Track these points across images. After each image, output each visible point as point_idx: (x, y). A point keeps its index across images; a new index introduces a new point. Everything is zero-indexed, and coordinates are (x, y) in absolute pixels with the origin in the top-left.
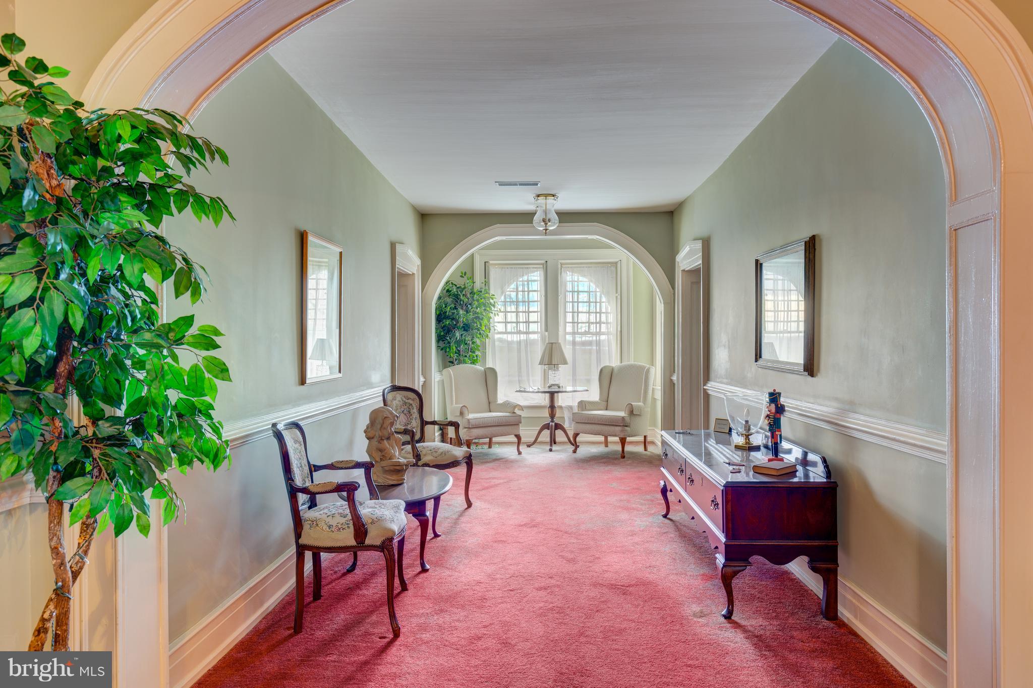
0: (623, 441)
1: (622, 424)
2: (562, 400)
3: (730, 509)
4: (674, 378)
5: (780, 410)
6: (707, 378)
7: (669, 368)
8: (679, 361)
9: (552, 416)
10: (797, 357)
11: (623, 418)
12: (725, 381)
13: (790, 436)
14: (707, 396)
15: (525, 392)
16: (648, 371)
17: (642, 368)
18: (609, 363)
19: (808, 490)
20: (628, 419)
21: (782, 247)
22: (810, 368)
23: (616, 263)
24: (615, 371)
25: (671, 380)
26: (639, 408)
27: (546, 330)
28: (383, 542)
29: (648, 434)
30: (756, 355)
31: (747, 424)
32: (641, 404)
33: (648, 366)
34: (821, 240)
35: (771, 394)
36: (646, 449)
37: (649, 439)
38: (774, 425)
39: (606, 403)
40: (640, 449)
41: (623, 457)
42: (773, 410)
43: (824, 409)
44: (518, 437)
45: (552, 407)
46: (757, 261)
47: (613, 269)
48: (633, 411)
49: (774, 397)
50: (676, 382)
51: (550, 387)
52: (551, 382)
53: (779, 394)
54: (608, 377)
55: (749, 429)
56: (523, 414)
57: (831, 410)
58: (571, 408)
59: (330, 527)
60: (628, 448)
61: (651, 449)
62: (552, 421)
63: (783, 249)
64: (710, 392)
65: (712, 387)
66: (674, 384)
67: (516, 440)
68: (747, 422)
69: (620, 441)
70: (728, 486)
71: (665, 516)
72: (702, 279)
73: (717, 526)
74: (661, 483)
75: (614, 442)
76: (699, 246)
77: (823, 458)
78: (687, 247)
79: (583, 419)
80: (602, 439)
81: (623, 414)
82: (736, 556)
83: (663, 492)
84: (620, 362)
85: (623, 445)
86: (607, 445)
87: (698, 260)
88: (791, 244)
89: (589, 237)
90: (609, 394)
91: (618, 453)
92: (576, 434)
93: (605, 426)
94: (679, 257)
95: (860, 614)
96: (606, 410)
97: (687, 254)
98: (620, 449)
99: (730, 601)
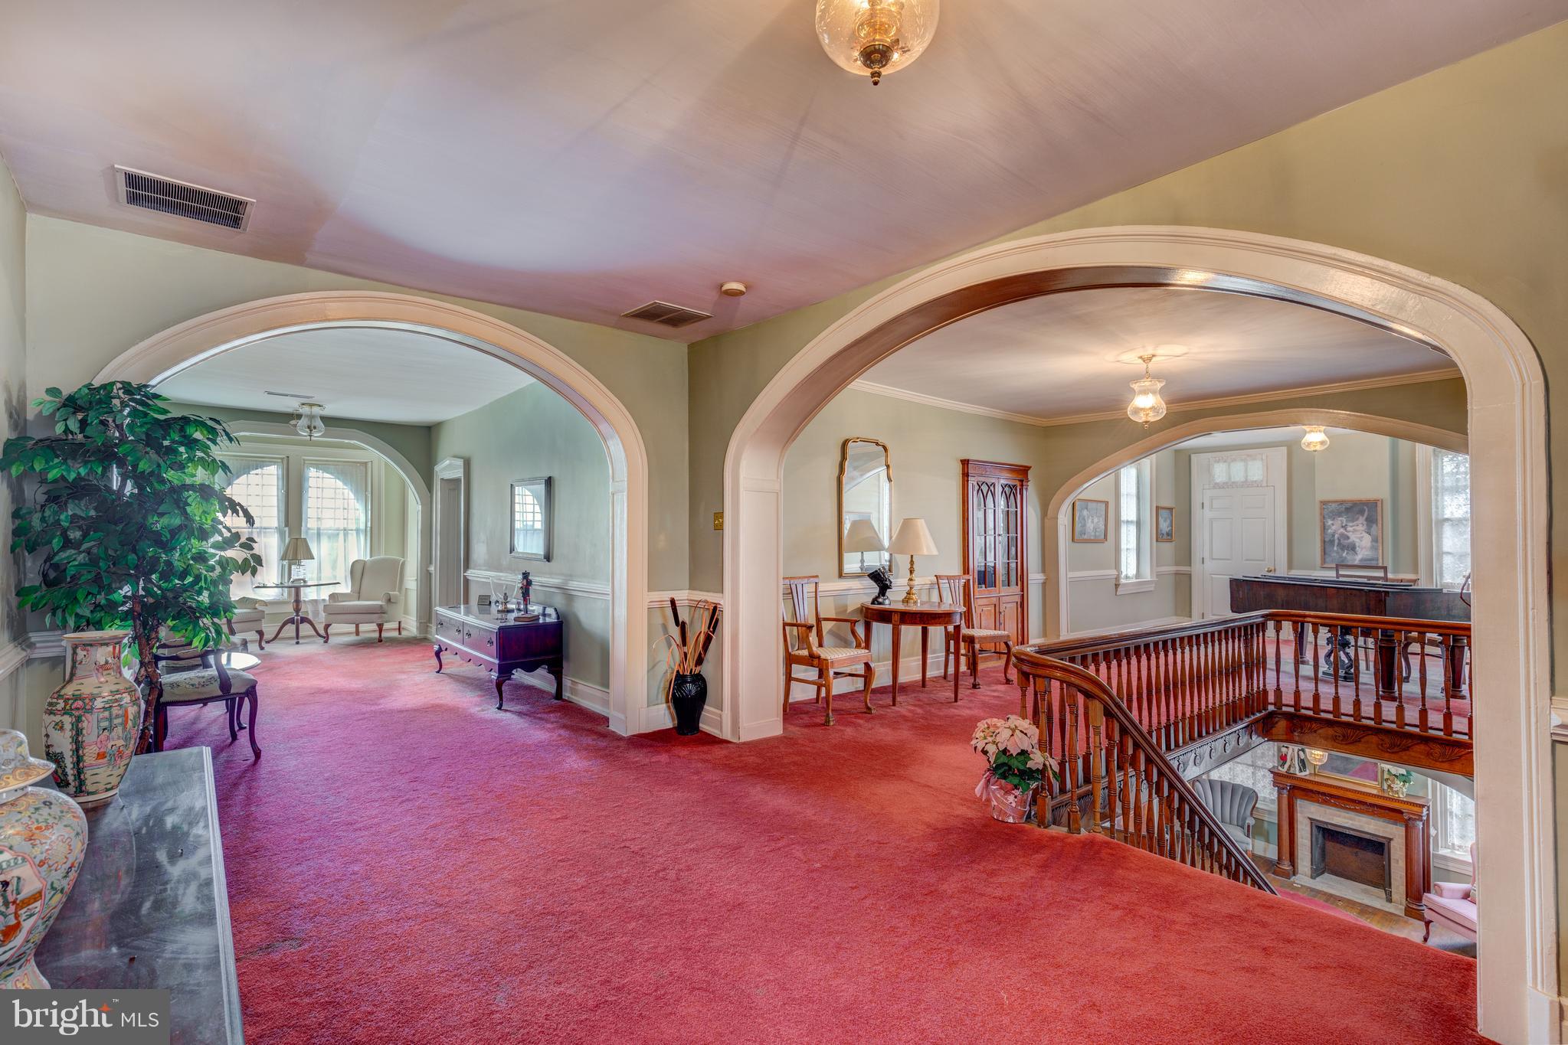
0: (380, 627)
1: (380, 611)
2: (309, 594)
3: (499, 644)
4: (432, 568)
5: (529, 583)
6: (467, 567)
7: (427, 557)
8: (437, 553)
9: (297, 610)
10: (540, 551)
11: (381, 606)
12: (483, 568)
14: (467, 581)
15: (264, 587)
16: (403, 564)
17: (395, 562)
18: (358, 557)
19: (546, 627)
20: (385, 607)
21: (529, 480)
22: (548, 558)
23: (367, 463)
24: (368, 564)
25: (428, 571)
26: (395, 596)
27: (286, 525)
28: (247, 690)
29: (403, 620)
31: (505, 596)
32: (397, 593)
33: (402, 560)
34: (555, 480)
35: (523, 574)
36: (400, 634)
37: (402, 625)
38: (525, 592)
39: (358, 593)
40: (395, 634)
42: (525, 583)
43: (556, 581)
44: (261, 633)
45: (297, 601)
46: (511, 485)
47: (364, 469)
48: (390, 599)
49: (526, 575)
50: (433, 572)
51: (293, 582)
52: (294, 577)
53: (529, 574)
54: (359, 572)
55: (507, 597)
56: (267, 610)
57: (559, 581)
58: (324, 600)
59: (193, 685)
60: (384, 635)
61: (404, 633)
62: (297, 615)
63: (532, 481)
64: (470, 578)
65: (471, 573)
66: (431, 575)
67: (257, 637)
69: (376, 628)
70: (500, 629)
71: (438, 672)
72: (461, 490)
73: (492, 657)
74: (436, 647)
75: (369, 629)
76: (460, 463)
77: (556, 610)
78: (448, 462)
79: (336, 609)
80: (352, 628)
81: (380, 603)
82: (505, 671)
83: (438, 654)
84: (371, 556)
85: (381, 631)
86: (357, 633)
87: (459, 473)
88: (536, 479)
89: (347, 441)
90: (363, 587)
91: (375, 639)
92: (327, 627)
93: (357, 616)
94: (437, 468)
95: (573, 691)
96: (359, 600)
97: (447, 468)
98: (376, 635)
99: (501, 699)
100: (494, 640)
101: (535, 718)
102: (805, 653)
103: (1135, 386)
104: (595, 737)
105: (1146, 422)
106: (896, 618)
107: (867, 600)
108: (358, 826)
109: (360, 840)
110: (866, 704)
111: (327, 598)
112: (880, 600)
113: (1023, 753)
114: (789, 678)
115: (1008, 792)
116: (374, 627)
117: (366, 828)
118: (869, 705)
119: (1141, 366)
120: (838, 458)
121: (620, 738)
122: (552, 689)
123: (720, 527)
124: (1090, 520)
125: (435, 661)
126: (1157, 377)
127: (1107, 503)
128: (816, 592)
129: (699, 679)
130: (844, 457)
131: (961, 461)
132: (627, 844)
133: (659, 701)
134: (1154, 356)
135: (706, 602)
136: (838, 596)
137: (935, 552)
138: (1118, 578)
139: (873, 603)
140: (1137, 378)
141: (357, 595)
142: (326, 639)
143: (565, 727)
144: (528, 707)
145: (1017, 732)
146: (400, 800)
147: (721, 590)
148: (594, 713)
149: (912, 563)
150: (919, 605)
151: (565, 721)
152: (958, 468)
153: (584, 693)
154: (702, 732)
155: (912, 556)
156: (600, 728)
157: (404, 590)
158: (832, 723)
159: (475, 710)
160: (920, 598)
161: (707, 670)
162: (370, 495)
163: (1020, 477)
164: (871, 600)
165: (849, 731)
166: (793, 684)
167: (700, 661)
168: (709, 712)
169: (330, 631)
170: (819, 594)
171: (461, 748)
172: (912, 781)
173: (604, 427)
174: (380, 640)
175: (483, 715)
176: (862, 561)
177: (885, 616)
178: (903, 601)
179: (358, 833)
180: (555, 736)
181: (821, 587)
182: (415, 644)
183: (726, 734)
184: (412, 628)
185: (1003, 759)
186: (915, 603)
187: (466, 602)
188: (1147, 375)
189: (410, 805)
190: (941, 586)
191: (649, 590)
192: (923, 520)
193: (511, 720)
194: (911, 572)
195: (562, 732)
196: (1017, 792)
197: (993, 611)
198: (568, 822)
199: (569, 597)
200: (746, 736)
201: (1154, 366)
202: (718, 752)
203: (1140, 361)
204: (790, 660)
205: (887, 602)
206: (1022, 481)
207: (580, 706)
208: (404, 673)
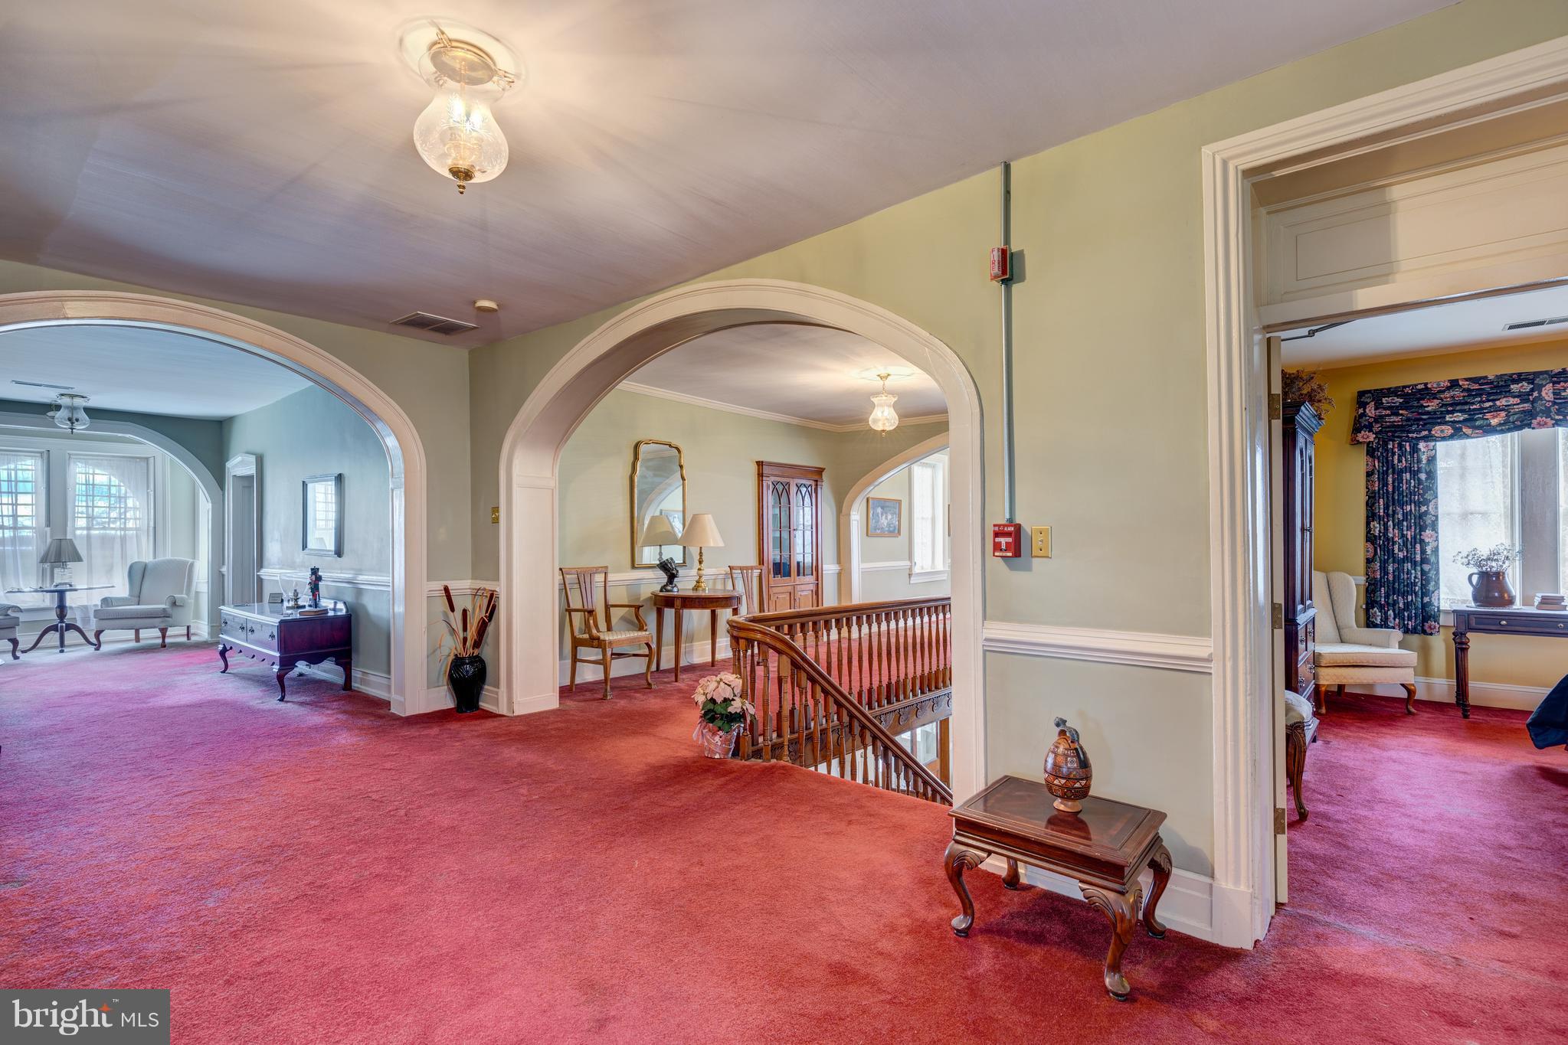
0: (164, 631)
1: (164, 615)
2: (76, 599)
3: (283, 636)
4: (224, 569)
5: (319, 579)
6: (261, 565)
7: (218, 560)
8: (229, 553)
9: (61, 617)
10: (331, 546)
11: (165, 610)
12: (277, 567)
13: (326, 596)
14: (260, 581)
15: (19, 592)
16: (192, 565)
17: (184, 563)
18: (138, 558)
19: (336, 620)
20: (170, 611)
21: (321, 476)
22: (339, 553)
23: (147, 459)
24: (149, 566)
25: (220, 573)
26: (182, 599)
27: (49, 526)
29: (192, 624)
30: (303, 546)
31: (296, 593)
32: (184, 596)
33: (192, 560)
34: (344, 478)
35: (312, 569)
36: (188, 638)
37: (192, 631)
38: (315, 588)
39: (137, 596)
40: (183, 639)
41: (165, 646)
42: (314, 579)
43: (346, 576)
44: (14, 642)
45: (62, 607)
46: (304, 482)
47: (144, 464)
48: (175, 602)
49: (315, 571)
50: (226, 573)
51: (56, 586)
52: (58, 581)
53: (318, 569)
54: (139, 574)
55: (297, 594)
56: (23, 617)
57: (350, 576)
58: (96, 605)
60: (169, 640)
61: (194, 639)
62: (62, 622)
63: (322, 478)
64: (263, 577)
65: (264, 573)
66: (223, 575)
67: (10, 646)
68: (295, 590)
69: (160, 634)
70: (282, 622)
71: (224, 672)
72: (255, 485)
73: (273, 650)
74: (221, 647)
75: (151, 635)
76: (253, 459)
77: (345, 603)
78: (239, 459)
79: (110, 615)
80: (131, 634)
81: (163, 606)
82: (287, 663)
83: (223, 653)
84: (155, 557)
85: (164, 637)
86: (137, 639)
87: (251, 470)
88: (326, 476)
89: (120, 435)
90: (143, 591)
91: (157, 645)
92: (98, 634)
93: (135, 621)
94: (229, 465)
95: (363, 681)
96: (139, 604)
97: (239, 465)
98: (160, 641)
99: (283, 690)
100: (276, 634)
101: (317, 706)
102: (586, 636)
103: (875, 400)
104: (372, 719)
105: (883, 431)
106: (678, 603)
107: (657, 588)
108: (100, 799)
109: (101, 809)
110: (647, 680)
111: (100, 603)
112: (669, 588)
113: (726, 700)
114: (575, 660)
115: (714, 734)
116: (156, 633)
117: (108, 801)
118: (650, 681)
119: (879, 383)
120: (632, 459)
121: (400, 718)
122: (340, 680)
123: (496, 521)
124: (884, 517)
125: (221, 663)
126: (892, 393)
127: (900, 502)
128: (605, 582)
129: (479, 663)
130: (636, 457)
131: (757, 462)
132: (370, 795)
133: (440, 684)
134: (889, 375)
135: (485, 589)
136: (632, 586)
137: (721, 544)
138: (910, 569)
139: (661, 591)
140: (877, 394)
141: (137, 599)
142: (98, 646)
143: (345, 712)
144: (312, 698)
145: (721, 683)
146: (150, 778)
147: (497, 578)
148: (380, 699)
149: (701, 554)
150: (707, 591)
151: (349, 708)
152: (754, 468)
153: (370, 682)
154: (482, 709)
155: (701, 548)
156: (382, 712)
157: (193, 594)
158: (609, 697)
159: (255, 703)
160: (707, 586)
161: (486, 653)
162: (152, 493)
163: (816, 478)
164: (659, 589)
165: (622, 703)
166: (579, 664)
167: (477, 644)
168: (488, 690)
169: (102, 637)
170: (608, 584)
171: (229, 734)
172: (654, 736)
173: (379, 425)
174: (164, 646)
175: (265, 707)
176: (661, 554)
177: (669, 602)
178: (693, 589)
179: (99, 805)
180: (331, 719)
181: (610, 577)
182: (204, 648)
183: (503, 710)
184: (202, 631)
185: (710, 706)
186: (704, 590)
187: (260, 600)
188: (885, 391)
189: (161, 781)
190: (734, 576)
191: (429, 580)
192: (710, 516)
193: (293, 710)
194: (700, 562)
195: (340, 716)
196: (721, 733)
197: (788, 598)
198: (320, 783)
199: (359, 592)
200: (520, 710)
201: (889, 383)
202: (489, 725)
203: (879, 378)
204: (577, 643)
205: (675, 589)
206: (816, 481)
207: (367, 695)
208: (184, 674)
